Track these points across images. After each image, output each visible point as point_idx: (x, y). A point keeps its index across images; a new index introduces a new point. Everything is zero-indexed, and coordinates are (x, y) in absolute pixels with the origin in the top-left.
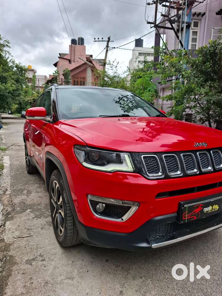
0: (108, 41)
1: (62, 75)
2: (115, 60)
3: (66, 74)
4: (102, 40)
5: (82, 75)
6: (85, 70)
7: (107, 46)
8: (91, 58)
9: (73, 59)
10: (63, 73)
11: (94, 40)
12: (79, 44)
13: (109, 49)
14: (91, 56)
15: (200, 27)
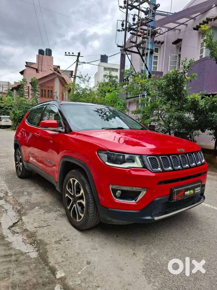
0: (78, 56)
1: (30, 83)
2: (87, 75)
3: (34, 82)
4: (72, 54)
5: (50, 85)
6: (53, 80)
7: (78, 61)
8: (58, 69)
9: (40, 69)
10: (31, 81)
11: (65, 54)
12: (47, 55)
13: (79, 63)
14: (59, 67)
15: (160, 53)
